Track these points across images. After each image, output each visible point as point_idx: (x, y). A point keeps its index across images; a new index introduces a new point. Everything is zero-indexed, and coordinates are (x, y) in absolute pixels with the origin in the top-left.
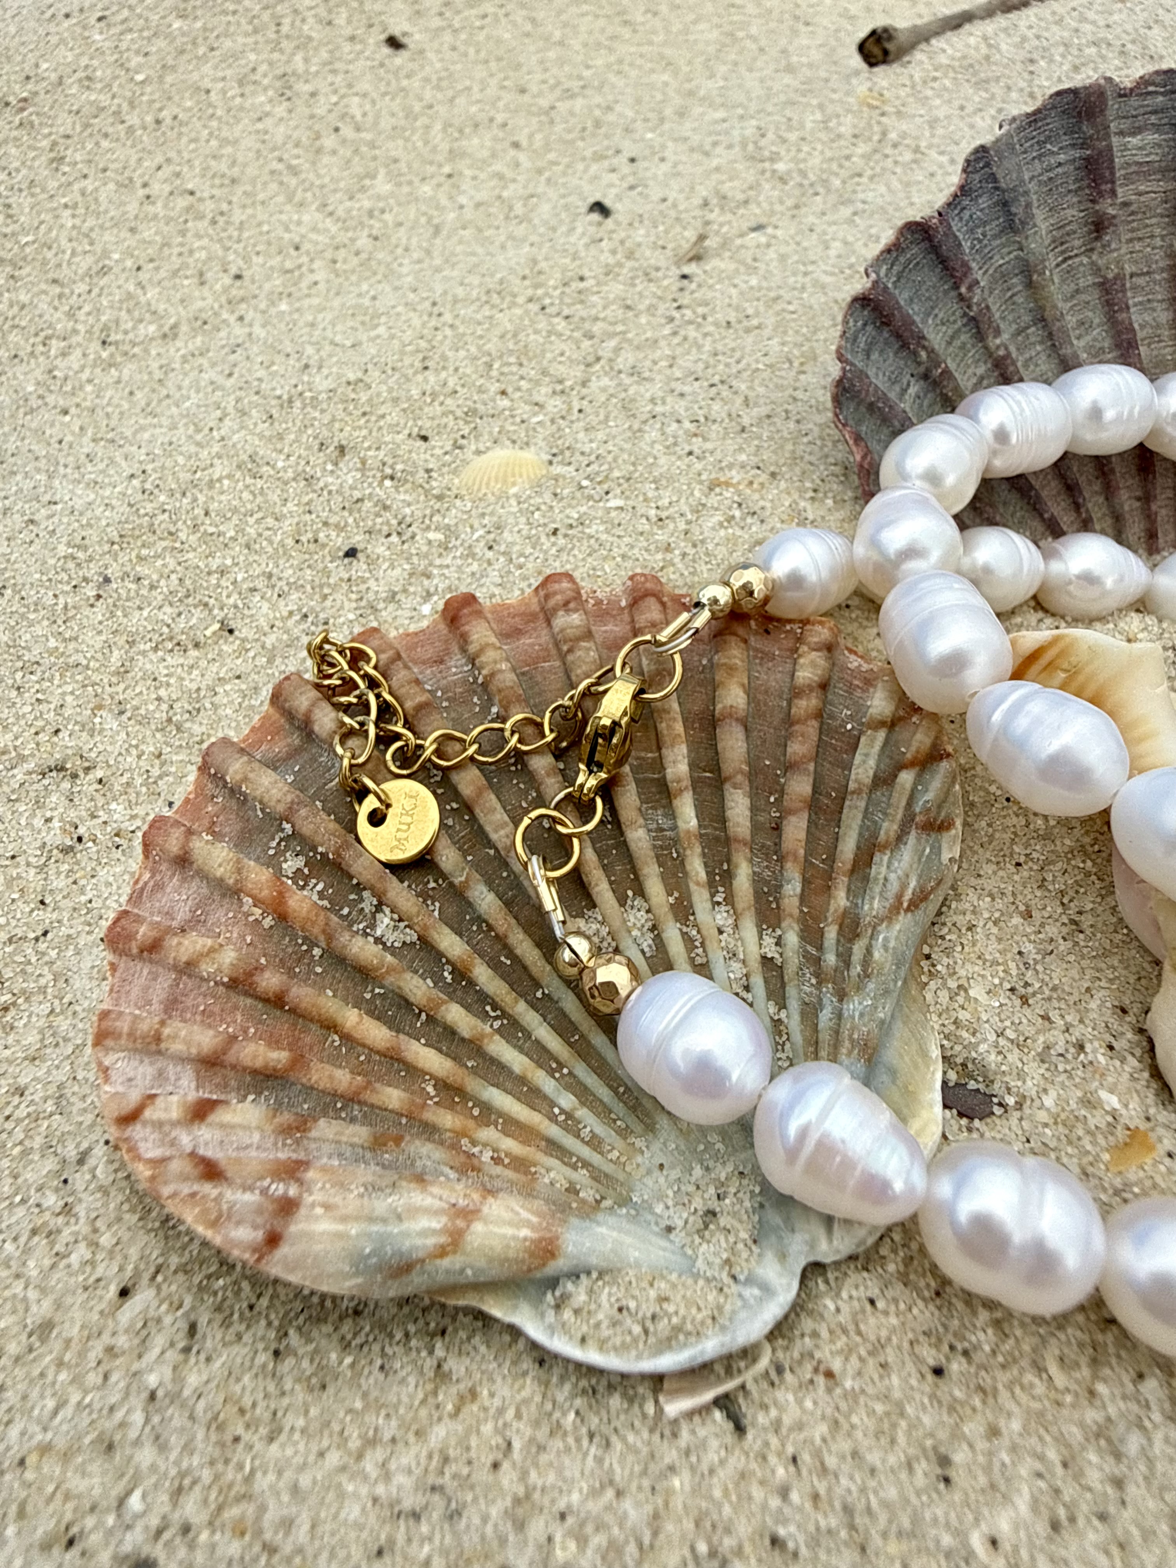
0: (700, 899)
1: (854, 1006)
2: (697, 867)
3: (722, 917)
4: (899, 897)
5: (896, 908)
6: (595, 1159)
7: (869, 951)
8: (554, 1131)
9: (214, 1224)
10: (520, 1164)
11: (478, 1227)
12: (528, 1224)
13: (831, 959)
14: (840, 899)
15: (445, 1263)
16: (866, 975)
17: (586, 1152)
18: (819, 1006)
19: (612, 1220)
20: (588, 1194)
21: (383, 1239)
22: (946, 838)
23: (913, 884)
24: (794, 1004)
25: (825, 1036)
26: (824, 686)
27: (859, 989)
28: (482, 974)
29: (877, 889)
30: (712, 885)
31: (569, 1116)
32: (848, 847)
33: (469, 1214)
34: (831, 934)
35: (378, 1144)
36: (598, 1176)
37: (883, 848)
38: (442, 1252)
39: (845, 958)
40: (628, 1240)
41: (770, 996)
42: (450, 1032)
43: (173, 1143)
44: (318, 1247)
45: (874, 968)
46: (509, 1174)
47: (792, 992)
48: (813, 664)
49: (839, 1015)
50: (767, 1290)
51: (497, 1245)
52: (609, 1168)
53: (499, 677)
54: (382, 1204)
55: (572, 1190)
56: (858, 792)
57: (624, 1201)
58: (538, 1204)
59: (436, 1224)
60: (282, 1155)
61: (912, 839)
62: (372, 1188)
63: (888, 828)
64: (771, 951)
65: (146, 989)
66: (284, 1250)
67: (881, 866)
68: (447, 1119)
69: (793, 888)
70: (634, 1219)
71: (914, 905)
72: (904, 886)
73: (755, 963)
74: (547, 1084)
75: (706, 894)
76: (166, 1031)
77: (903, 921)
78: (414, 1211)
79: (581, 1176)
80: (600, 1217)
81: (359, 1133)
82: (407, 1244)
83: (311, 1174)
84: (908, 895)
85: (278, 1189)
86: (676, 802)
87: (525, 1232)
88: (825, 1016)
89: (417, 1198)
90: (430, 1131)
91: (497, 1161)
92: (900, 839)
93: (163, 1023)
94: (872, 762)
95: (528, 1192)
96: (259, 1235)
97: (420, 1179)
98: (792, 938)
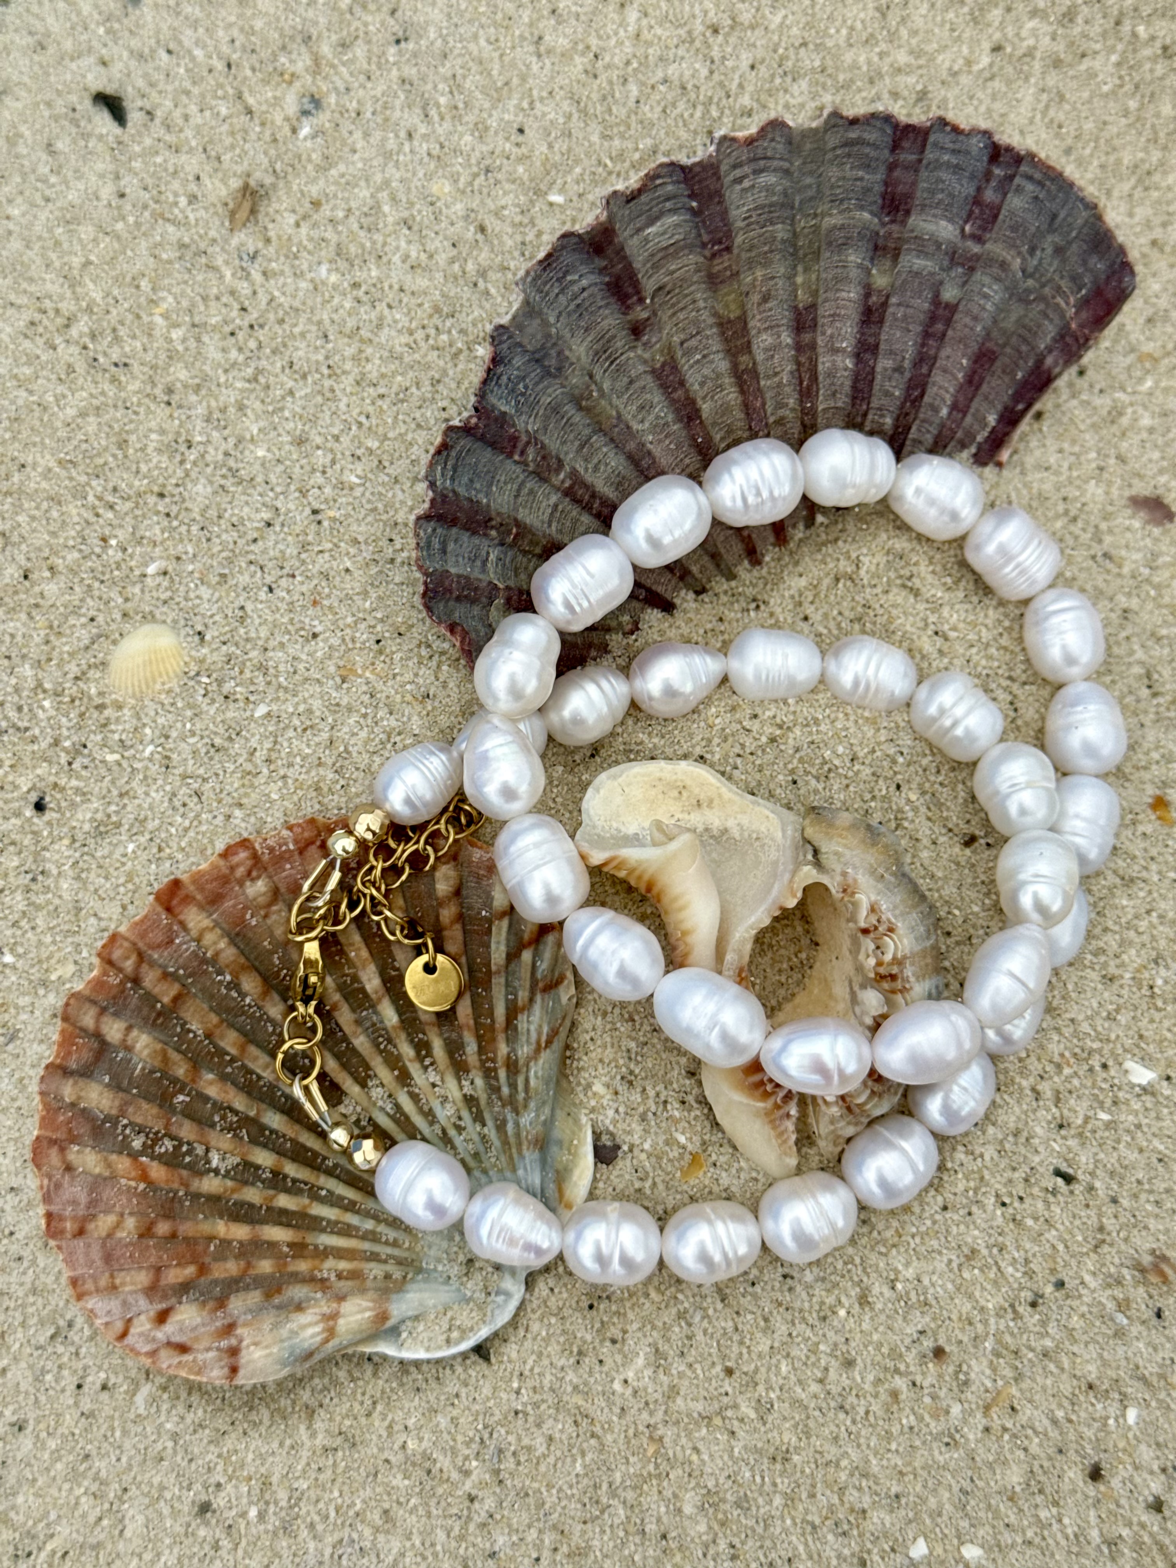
0: (414, 1069)
1: (526, 1119)
2: (407, 1050)
3: (433, 1077)
4: (538, 1043)
5: (538, 1050)
6: (396, 1252)
7: (527, 1081)
8: (366, 1246)
9: (199, 1373)
10: (355, 1275)
11: (341, 1321)
12: (368, 1309)
13: (505, 1091)
14: (503, 1049)
15: (330, 1344)
16: (527, 1099)
17: (389, 1250)
18: (504, 1122)
19: (414, 1286)
20: (397, 1275)
21: (292, 1347)
22: (562, 989)
23: (545, 1029)
24: (490, 1123)
25: (512, 1140)
26: (458, 892)
27: (526, 1107)
28: (291, 1170)
29: (524, 1039)
30: (420, 1059)
31: (373, 1232)
32: (500, 1011)
33: (333, 1317)
34: (502, 1074)
35: (268, 1296)
36: (400, 1262)
37: (523, 1009)
38: (326, 1341)
39: (513, 1086)
40: (426, 1295)
41: (475, 1120)
42: (284, 1212)
43: (154, 1339)
44: (259, 1364)
45: (532, 1093)
46: (349, 1283)
47: (487, 1116)
48: (447, 878)
49: (517, 1124)
50: (508, 1295)
51: (354, 1326)
52: (405, 1254)
53: (223, 955)
54: (284, 1332)
55: (388, 1277)
56: (498, 972)
57: (420, 1270)
58: (371, 1294)
59: (318, 1329)
60: (218, 1324)
61: (538, 998)
62: (275, 1326)
63: (523, 995)
64: (467, 1090)
65: (87, 1254)
66: (242, 1373)
67: (522, 1023)
68: (303, 1266)
69: (471, 1048)
70: (426, 1280)
71: (549, 1042)
72: (539, 1034)
73: (461, 1104)
74: (353, 1219)
75: (417, 1065)
76: (118, 1281)
77: (546, 1056)
78: (304, 1327)
79: (390, 1268)
80: (409, 1287)
81: (255, 1297)
82: (306, 1345)
83: (239, 1331)
84: (544, 1038)
85: (224, 1344)
86: (380, 1008)
87: (368, 1314)
88: (510, 1127)
89: (304, 1318)
90: (296, 1278)
91: (339, 1276)
92: (531, 1000)
93: (112, 1276)
94: (503, 948)
95: (363, 1291)
96: (226, 1370)
97: (299, 1308)
98: (479, 1082)
